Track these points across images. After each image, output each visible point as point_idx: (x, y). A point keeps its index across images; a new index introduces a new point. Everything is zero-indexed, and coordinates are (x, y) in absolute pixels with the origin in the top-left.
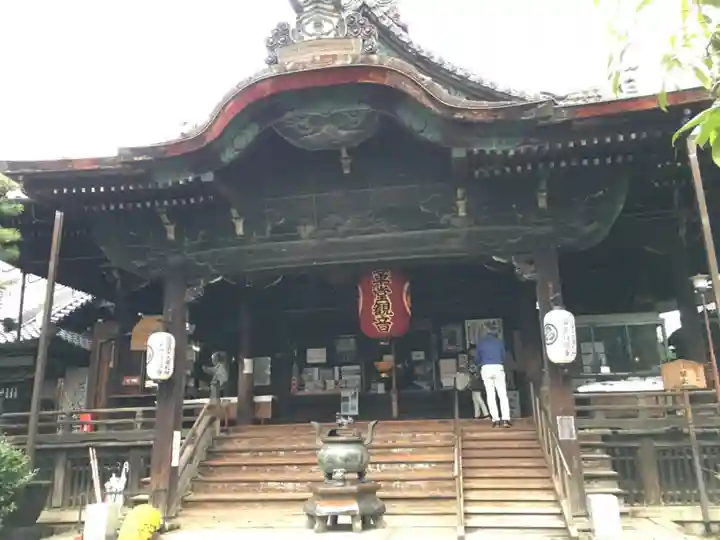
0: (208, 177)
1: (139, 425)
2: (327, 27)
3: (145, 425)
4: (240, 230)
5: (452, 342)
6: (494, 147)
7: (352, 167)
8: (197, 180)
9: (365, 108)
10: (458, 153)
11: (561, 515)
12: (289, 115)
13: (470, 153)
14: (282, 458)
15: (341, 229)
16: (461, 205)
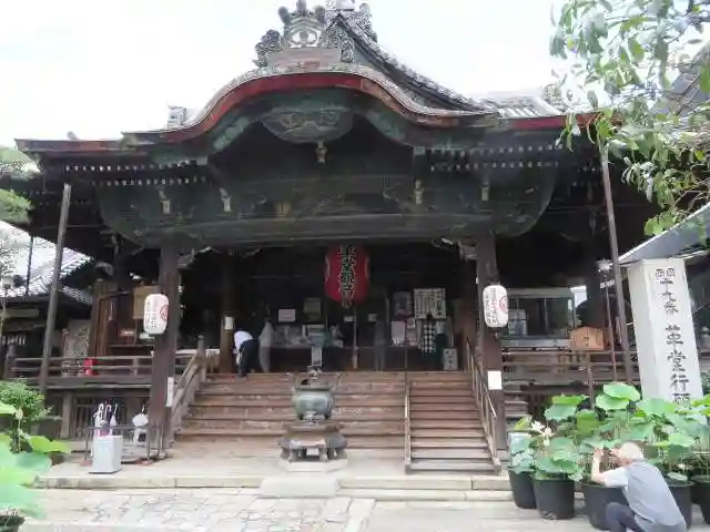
0: (202, 161)
1: (136, 372)
2: (311, 37)
3: (141, 371)
4: (228, 208)
5: (403, 307)
6: (448, 148)
7: (326, 157)
8: (194, 163)
9: (340, 108)
10: (419, 151)
11: (486, 449)
12: (275, 110)
13: (428, 152)
14: (259, 401)
15: (315, 211)
16: (418, 195)
